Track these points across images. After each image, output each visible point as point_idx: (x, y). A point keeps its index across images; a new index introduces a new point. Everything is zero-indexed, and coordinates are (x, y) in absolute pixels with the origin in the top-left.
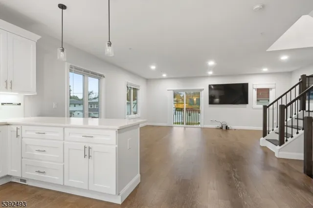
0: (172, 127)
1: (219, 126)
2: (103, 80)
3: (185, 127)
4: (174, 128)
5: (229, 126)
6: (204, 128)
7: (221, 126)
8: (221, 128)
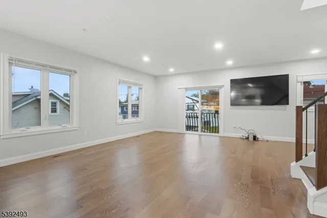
0: (184, 134)
1: (244, 135)
2: (76, 77)
3: (200, 135)
4: (186, 136)
5: (258, 136)
6: (224, 137)
7: (247, 135)
8: (248, 138)
